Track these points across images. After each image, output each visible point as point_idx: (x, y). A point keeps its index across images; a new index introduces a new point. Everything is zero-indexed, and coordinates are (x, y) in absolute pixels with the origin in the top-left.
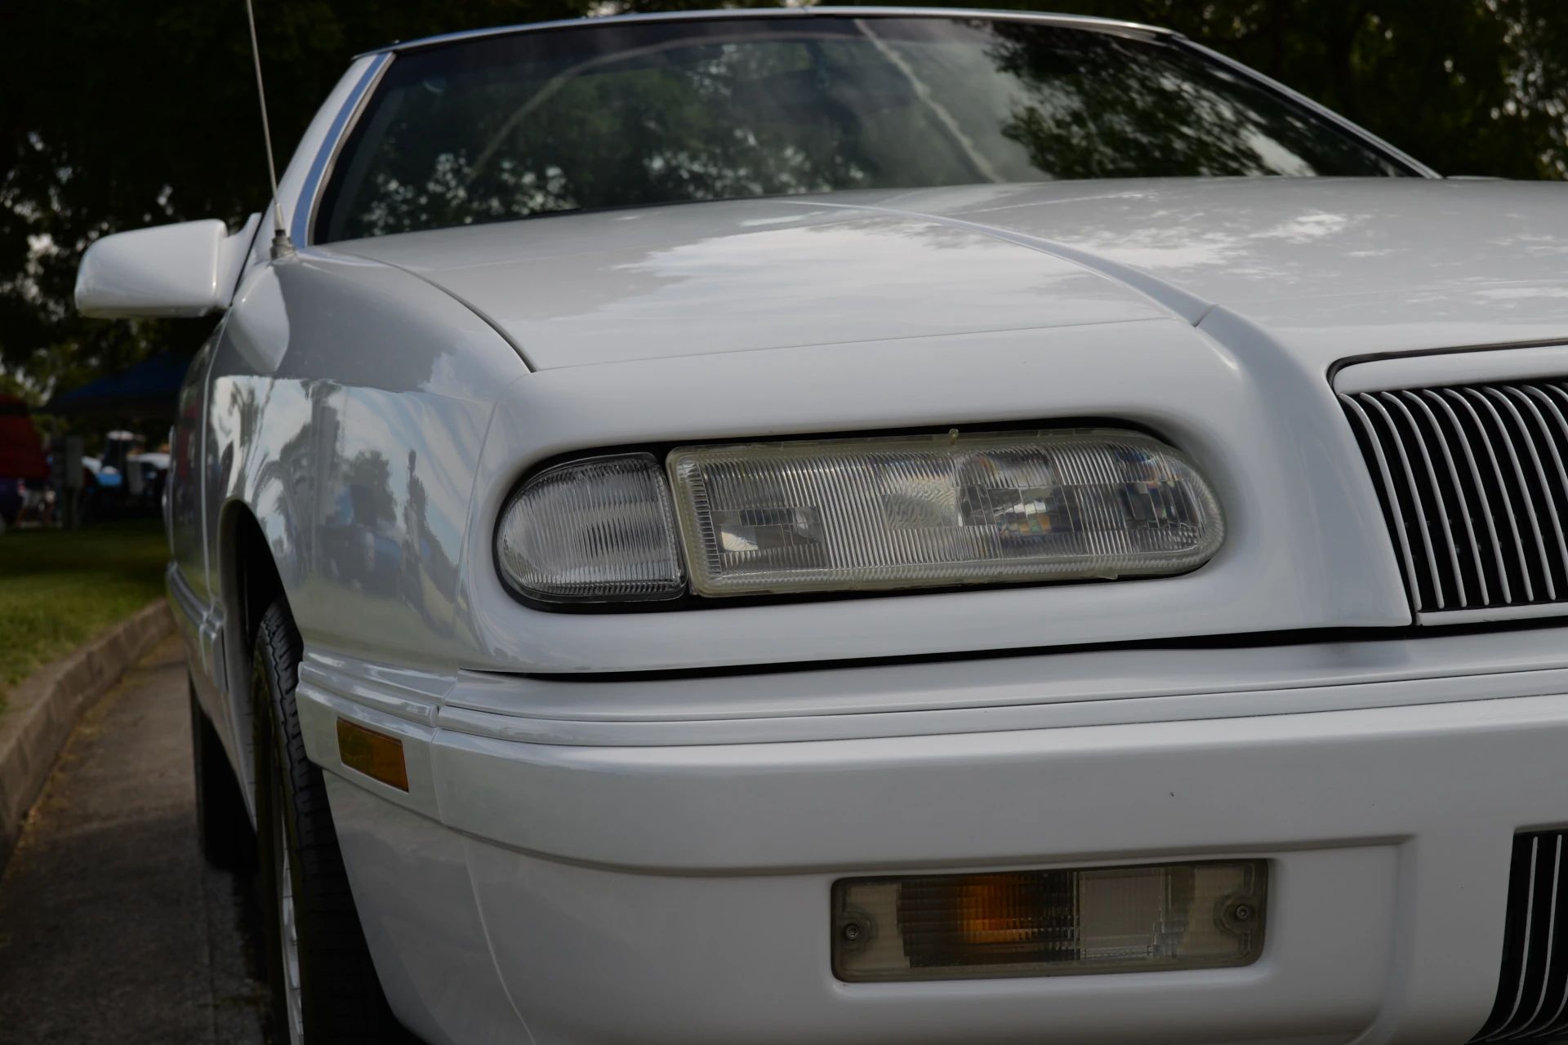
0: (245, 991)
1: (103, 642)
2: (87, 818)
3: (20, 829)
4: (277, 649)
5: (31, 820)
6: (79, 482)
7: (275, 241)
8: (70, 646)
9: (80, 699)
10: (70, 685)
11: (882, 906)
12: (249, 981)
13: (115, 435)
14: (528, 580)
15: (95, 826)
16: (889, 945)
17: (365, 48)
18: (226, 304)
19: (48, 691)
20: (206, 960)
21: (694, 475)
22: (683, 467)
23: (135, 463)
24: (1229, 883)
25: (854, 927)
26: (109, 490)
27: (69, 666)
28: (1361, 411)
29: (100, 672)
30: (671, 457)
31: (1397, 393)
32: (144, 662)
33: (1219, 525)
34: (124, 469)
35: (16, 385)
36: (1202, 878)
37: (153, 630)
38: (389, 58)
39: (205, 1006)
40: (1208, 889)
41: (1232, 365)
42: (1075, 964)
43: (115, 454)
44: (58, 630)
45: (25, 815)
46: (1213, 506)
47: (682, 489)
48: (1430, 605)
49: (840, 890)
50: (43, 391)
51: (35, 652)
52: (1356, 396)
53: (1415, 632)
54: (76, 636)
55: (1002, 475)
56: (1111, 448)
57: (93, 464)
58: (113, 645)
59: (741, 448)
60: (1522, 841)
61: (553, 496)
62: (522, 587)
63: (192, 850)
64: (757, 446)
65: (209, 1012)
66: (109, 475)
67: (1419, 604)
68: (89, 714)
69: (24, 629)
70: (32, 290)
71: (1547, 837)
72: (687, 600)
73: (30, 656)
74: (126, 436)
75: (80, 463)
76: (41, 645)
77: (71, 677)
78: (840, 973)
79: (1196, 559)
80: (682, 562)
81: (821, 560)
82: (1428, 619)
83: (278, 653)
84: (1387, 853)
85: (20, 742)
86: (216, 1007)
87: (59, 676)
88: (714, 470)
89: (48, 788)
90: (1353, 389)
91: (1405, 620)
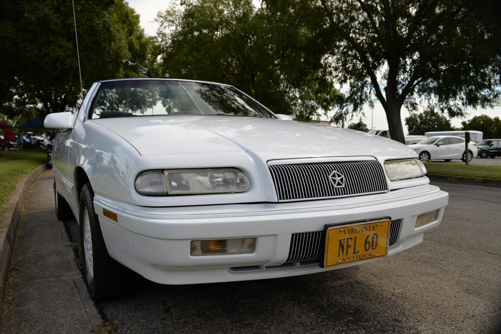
0: (69, 244)
1: (31, 175)
2: (33, 210)
3: (21, 211)
4: (87, 193)
5: (23, 210)
6: (22, 142)
7: (84, 119)
8: (25, 175)
9: (28, 185)
10: (27, 183)
11: (198, 245)
12: (69, 242)
13: (29, 133)
14: (141, 190)
15: (35, 211)
16: (199, 251)
17: (96, 81)
18: (72, 128)
19: (23, 185)
20: (61, 238)
21: (168, 174)
22: (166, 173)
23: (32, 138)
24: (250, 241)
25: (194, 248)
26: (28, 143)
27: (26, 179)
28: (271, 168)
29: (31, 180)
30: (164, 171)
31: (276, 166)
32: (38, 178)
33: (249, 185)
34: (30, 139)
35: (9, 122)
36: (246, 240)
37: (39, 172)
38: (100, 84)
39: (62, 246)
40: (247, 242)
41: (252, 160)
42: (226, 253)
43: (28, 136)
44: (22, 172)
45: (21, 209)
46: (249, 182)
47: (166, 177)
48: (280, 199)
49: (192, 242)
50: (14, 123)
51: (19, 176)
52: (270, 166)
53: (278, 203)
54: (26, 173)
55: (216, 175)
56: (233, 172)
57: (24, 138)
58: (33, 175)
59: (176, 170)
60: (293, 235)
61: (144, 177)
62: (139, 191)
63: (54, 217)
64: (178, 170)
65: (63, 247)
66: (28, 140)
67: (279, 199)
68: (30, 188)
69: (17, 172)
70: (13, 105)
71: (296, 234)
72: (167, 195)
73: (18, 177)
74: (31, 133)
75: (23, 137)
76: (20, 175)
77: (27, 182)
78: (191, 255)
79: (245, 190)
80: (167, 189)
81: (189, 189)
82: (280, 201)
83: (88, 193)
84: (274, 237)
85: (20, 195)
86: (64, 247)
87: (25, 182)
88: (171, 174)
89: (24, 203)
90: (270, 165)
91: (277, 201)
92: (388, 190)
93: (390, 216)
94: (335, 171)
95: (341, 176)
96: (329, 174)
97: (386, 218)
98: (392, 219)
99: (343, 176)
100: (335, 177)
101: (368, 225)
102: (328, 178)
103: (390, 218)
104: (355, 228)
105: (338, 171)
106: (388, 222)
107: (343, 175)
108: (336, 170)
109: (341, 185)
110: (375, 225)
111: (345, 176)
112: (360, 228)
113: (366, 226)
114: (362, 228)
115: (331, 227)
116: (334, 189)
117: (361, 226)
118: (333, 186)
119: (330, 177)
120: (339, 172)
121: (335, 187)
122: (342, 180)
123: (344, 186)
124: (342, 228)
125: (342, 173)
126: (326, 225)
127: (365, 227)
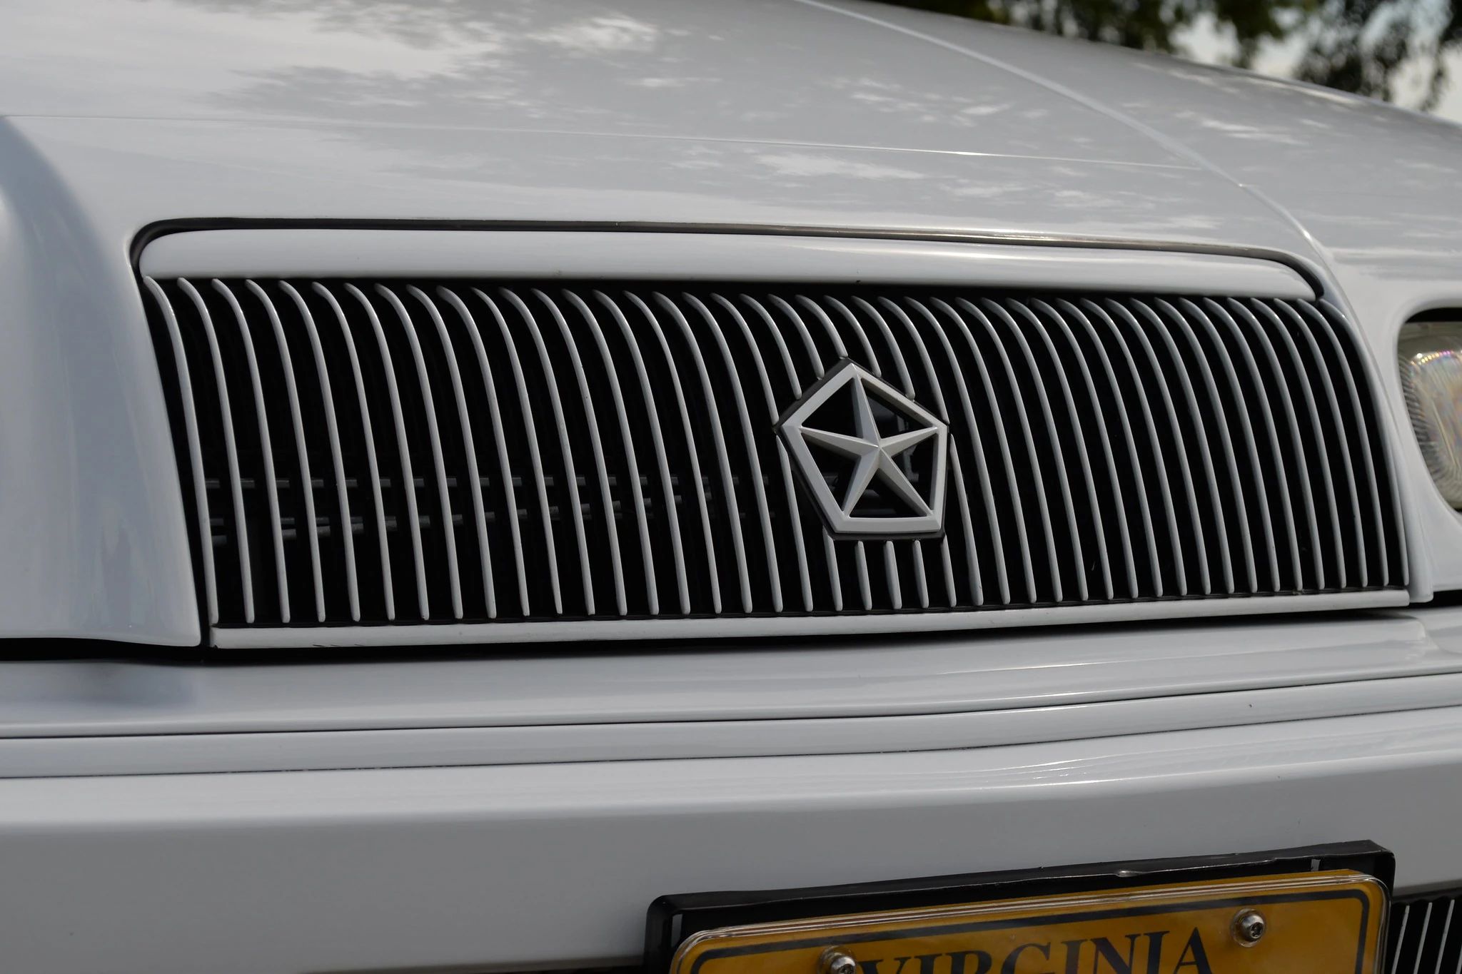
28: (168, 305)
48: (233, 617)
52: (166, 284)
53: (204, 654)
67: (214, 614)
90: (167, 269)
91: (191, 636)
92: (1411, 588)
93: (1385, 842)
94: (853, 371)
95: (920, 424)
96: (788, 402)
97: (1335, 858)
98: (1404, 878)
99: (939, 428)
100: (851, 428)
101: (1135, 924)
102: (769, 435)
103: (1382, 864)
104: (998, 945)
105: (891, 376)
106: (1356, 903)
107: (938, 415)
108: (866, 364)
109: (906, 509)
110: (1214, 927)
111: (958, 428)
112: (1046, 950)
113: (1115, 932)
114: (1073, 947)
115: (721, 932)
116: (830, 543)
117: (1057, 936)
118: (815, 519)
119: (795, 425)
120: (901, 389)
121: (839, 527)
122: (921, 459)
123: (934, 517)
124: (847, 942)
125: (925, 398)
126: (663, 907)
127: (1103, 945)
